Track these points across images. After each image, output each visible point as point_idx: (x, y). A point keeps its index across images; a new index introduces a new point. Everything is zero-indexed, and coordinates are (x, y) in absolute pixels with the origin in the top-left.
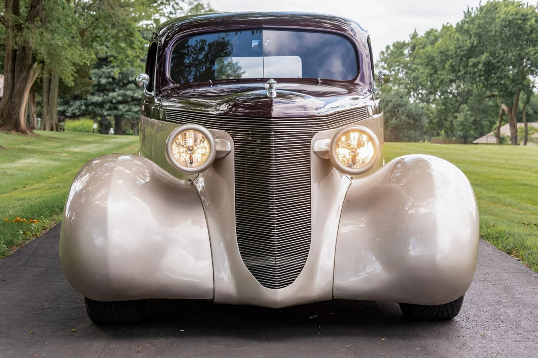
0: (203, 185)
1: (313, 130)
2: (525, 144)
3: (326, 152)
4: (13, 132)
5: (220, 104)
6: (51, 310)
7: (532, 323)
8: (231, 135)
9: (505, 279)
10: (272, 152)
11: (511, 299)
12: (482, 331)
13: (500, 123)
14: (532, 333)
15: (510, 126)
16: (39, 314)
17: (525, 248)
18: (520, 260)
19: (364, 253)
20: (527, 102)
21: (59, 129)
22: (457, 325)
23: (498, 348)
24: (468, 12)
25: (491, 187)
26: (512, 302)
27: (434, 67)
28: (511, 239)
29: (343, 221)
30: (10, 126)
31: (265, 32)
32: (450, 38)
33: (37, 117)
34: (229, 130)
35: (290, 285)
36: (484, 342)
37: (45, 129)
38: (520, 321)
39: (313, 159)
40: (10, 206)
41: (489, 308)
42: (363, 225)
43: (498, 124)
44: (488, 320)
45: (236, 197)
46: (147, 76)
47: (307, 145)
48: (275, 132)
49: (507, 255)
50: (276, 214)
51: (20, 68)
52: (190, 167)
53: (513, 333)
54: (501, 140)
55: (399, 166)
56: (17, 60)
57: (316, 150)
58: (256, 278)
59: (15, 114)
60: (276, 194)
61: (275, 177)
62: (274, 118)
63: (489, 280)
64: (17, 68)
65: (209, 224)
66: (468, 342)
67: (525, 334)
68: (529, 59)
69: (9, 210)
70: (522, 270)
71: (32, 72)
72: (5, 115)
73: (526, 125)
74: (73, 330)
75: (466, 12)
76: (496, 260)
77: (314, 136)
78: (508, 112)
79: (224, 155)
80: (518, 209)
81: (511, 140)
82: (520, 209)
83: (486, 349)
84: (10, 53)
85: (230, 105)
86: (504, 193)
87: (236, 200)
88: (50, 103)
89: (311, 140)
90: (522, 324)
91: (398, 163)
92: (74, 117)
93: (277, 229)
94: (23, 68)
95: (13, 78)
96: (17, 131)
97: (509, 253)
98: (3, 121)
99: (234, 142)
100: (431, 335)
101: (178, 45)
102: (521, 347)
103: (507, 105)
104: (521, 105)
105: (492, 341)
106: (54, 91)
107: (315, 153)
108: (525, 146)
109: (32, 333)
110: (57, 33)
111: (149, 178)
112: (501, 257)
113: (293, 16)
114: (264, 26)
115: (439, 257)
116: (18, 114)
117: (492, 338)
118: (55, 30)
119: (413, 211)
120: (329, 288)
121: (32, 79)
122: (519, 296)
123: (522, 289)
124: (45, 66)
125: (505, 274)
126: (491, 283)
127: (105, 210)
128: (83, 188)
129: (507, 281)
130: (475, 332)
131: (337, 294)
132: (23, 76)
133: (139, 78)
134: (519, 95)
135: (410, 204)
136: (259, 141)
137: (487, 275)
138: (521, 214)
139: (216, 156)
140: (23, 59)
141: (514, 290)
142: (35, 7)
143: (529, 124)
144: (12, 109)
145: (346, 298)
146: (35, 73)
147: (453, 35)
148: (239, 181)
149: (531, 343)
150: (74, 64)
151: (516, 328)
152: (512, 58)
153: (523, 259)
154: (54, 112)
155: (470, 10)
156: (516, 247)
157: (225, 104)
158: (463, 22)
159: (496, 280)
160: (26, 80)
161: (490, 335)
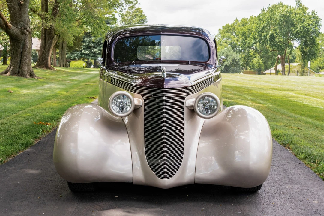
0: (128, 121)
1: (185, 94)
2: (289, 75)
3: (193, 106)
4: (45, 69)
5: (137, 79)
6: (50, 182)
7: (299, 195)
8: (143, 97)
9: (284, 164)
10: (164, 107)
11: (287, 178)
12: (273, 201)
13: (277, 64)
14: (300, 203)
15: (282, 65)
16: (44, 185)
17: (294, 144)
18: (290, 151)
19: (210, 157)
20: (290, 54)
21: (67, 66)
22: (260, 196)
23: (282, 213)
24: (263, 10)
25: (274, 102)
26: (288, 180)
27: (246, 37)
28: (285, 137)
29: (201, 141)
30: (43, 66)
31: (162, 37)
32: (253, 23)
33: (57, 60)
34: (142, 94)
35: (172, 177)
36: (274, 208)
37: (60, 67)
38: (293, 194)
39: (186, 110)
40: (38, 114)
41: (276, 184)
42: (211, 143)
43: (276, 64)
44: (275, 193)
45: (145, 130)
46: (102, 59)
47: (182, 103)
48: (165, 97)
49: (284, 147)
50: (166, 140)
51: (48, 38)
52: (121, 114)
53: (289, 202)
54: (277, 72)
55: (231, 111)
56: (47, 34)
57: (187, 105)
58: (155, 173)
59: (46, 60)
60: (165, 129)
61: (165, 120)
62: (165, 89)
63: (275, 165)
64: (47, 38)
65: (131, 141)
66: (266, 208)
67: (296, 203)
68: (292, 33)
69: (37, 116)
70: (292, 158)
71: (54, 40)
72: (41, 60)
73: (289, 65)
74: (61, 196)
75: (262, 10)
76: (278, 151)
77: (186, 98)
78: (281, 58)
79: (139, 107)
80: (288, 117)
81: (282, 72)
82: (289, 117)
83: (275, 213)
84: (44, 31)
85: (143, 80)
86: (281, 106)
87: (145, 131)
88: (63, 54)
89: (184, 100)
90: (294, 196)
91: (230, 110)
92: (74, 59)
93: (166, 148)
94: (50, 38)
95: (45, 43)
96: (47, 68)
97: (285, 146)
98: (40, 63)
99: (144, 101)
100: (246, 203)
101: (117, 43)
102: (294, 213)
103: (281, 55)
104: (287, 54)
105: (278, 208)
106: (65, 48)
107: (186, 106)
108: (288, 76)
109: (39, 198)
110: (66, 22)
111: (100, 117)
112: (281, 149)
113: (177, 28)
114: (162, 33)
115: (251, 163)
116: (47, 60)
117: (278, 205)
118: (64, 20)
119: (238, 137)
120: (193, 177)
121: (54, 43)
122: (291, 176)
123: (293, 171)
124: (60, 37)
125: (284, 161)
126: (277, 167)
127: (77, 135)
128: (66, 122)
129: (285, 166)
130: (269, 201)
131: (197, 181)
132: (50, 42)
133: (98, 59)
134: (286, 50)
135: (236, 133)
136: (157, 100)
137: (274, 161)
138: (290, 120)
139: (135, 107)
140: (50, 34)
141: (289, 172)
142: (55, 9)
143: (291, 64)
144: (45, 58)
145: (202, 183)
146: (55, 40)
147: (255, 21)
148: (146, 121)
149: (299, 209)
150: (74, 36)
151: (291, 199)
152: (284, 32)
153: (292, 150)
154: (65, 58)
155: (264, 9)
156: (288, 143)
157: (140, 79)
158: (260, 15)
159: (279, 165)
160: (51, 44)
161: (277, 203)
